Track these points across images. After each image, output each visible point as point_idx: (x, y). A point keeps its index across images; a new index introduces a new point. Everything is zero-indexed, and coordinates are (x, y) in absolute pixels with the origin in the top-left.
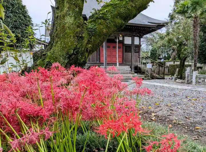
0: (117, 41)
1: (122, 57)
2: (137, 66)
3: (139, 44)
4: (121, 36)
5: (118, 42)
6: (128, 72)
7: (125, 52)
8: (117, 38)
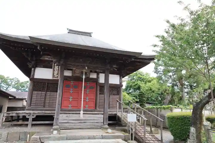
0: (84, 77)
1: (95, 100)
2: (116, 114)
3: (119, 83)
4: (87, 68)
5: (85, 79)
6: (100, 124)
7: (100, 94)
8: (84, 74)
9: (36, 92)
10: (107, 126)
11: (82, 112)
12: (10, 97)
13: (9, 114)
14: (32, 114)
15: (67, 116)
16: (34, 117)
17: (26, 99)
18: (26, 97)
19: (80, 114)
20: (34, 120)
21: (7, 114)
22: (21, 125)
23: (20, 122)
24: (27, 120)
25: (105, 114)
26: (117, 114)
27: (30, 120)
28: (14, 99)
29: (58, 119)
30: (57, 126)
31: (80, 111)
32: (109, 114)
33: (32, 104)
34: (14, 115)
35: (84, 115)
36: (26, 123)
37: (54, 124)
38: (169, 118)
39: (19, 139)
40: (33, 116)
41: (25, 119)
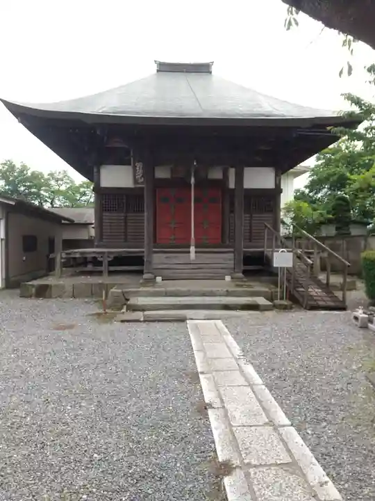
2: (263, 252)
3: (273, 187)
4: (195, 164)
8: (193, 174)
9: (107, 214)
10: (241, 275)
11: (192, 249)
12: (63, 222)
13: (69, 254)
14: (106, 255)
15: (167, 258)
16: (110, 259)
17: (92, 224)
18: (93, 222)
19: (189, 252)
20: (110, 264)
21: (67, 254)
22: (91, 273)
23: (90, 267)
24: (100, 264)
25: (236, 253)
26: (265, 253)
27: (105, 263)
28: (72, 224)
29: (150, 262)
30: (150, 275)
31: (189, 247)
32: (245, 252)
33: (104, 237)
34: (78, 256)
35: (198, 254)
36: (99, 269)
37: (145, 271)
38: (365, 258)
39: (92, 294)
40: (109, 257)
41: (96, 262)
